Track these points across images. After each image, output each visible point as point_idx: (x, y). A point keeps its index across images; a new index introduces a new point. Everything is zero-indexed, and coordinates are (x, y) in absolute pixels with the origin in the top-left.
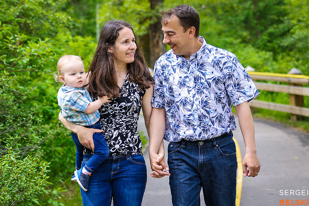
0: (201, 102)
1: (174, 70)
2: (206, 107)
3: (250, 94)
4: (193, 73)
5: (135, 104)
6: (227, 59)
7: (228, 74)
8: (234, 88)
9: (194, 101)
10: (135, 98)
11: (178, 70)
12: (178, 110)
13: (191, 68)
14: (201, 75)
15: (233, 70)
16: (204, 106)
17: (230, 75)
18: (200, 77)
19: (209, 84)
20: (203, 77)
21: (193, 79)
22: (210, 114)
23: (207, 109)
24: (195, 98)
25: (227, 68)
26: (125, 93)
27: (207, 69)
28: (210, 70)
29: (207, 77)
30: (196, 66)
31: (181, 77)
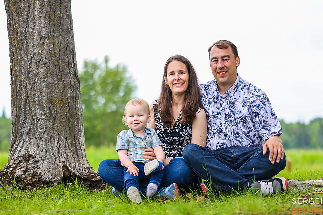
0: (233, 133)
1: (209, 103)
2: (238, 138)
3: (275, 131)
4: (225, 110)
5: (187, 138)
6: (255, 98)
7: (255, 112)
8: (260, 124)
9: (227, 132)
10: (187, 133)
11: (212, 104)
12: (213, 137)
13: (223, 105)
14: (231, 113)
15: (259, 109)
16: (236, 137)
17: (256, 113)
18: (230, 115)
19: (237, 123)
20: (233, 116)
21: (224, 116)
22: (242, 143)
23: (239, 139)
24: (227, 130)
25: (254, 106)
26: (178, 128)
27: (236, 108)
28: (239, 109)
29: (236, 116)
30: (228, 103)
31: (214, 112)
